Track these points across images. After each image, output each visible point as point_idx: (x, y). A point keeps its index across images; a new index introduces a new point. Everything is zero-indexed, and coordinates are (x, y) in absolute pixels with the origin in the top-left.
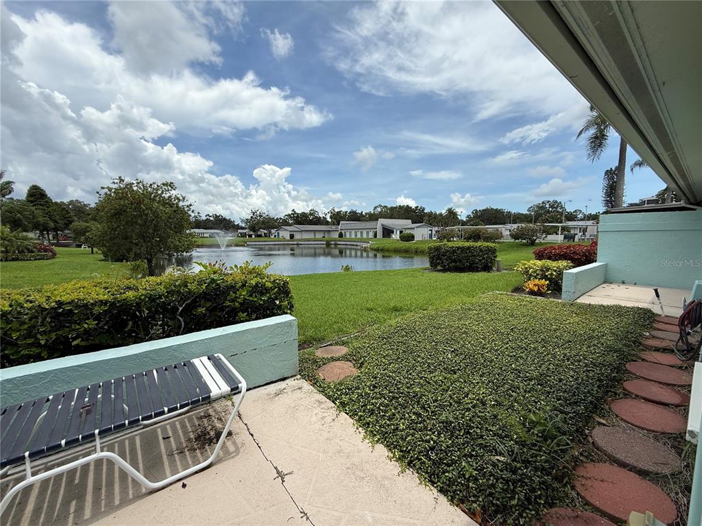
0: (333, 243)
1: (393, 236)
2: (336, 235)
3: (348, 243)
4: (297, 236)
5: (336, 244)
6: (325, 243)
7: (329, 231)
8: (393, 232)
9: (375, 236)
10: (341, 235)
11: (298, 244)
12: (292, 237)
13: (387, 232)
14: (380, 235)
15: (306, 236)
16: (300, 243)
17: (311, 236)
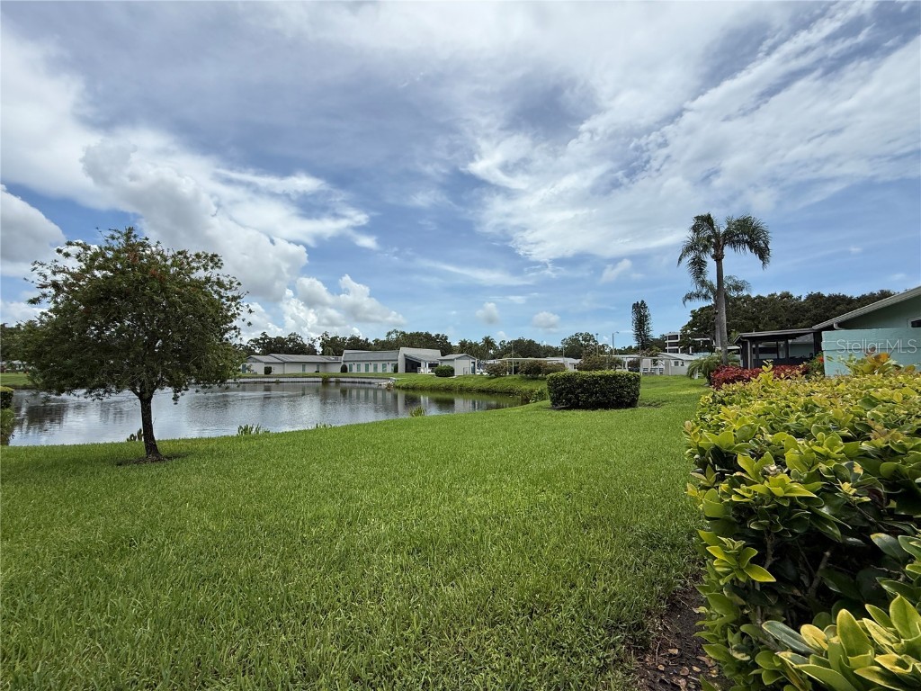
0: (332, 379)
1: (422, 370)
2: (336, 369)
3: (357, 380)
4: (277, 370)
5: (338, 382)
6: (320, 380)
7: (325, 363)
8: (419, 365)
9: (396, 370)
10: (344, 369)
11: (277, 382)
12: (268, 371)
13: (412, 365)
14: (401, 368)
15: (289, 370)
16: (281, 380)
17: (298, 370)
